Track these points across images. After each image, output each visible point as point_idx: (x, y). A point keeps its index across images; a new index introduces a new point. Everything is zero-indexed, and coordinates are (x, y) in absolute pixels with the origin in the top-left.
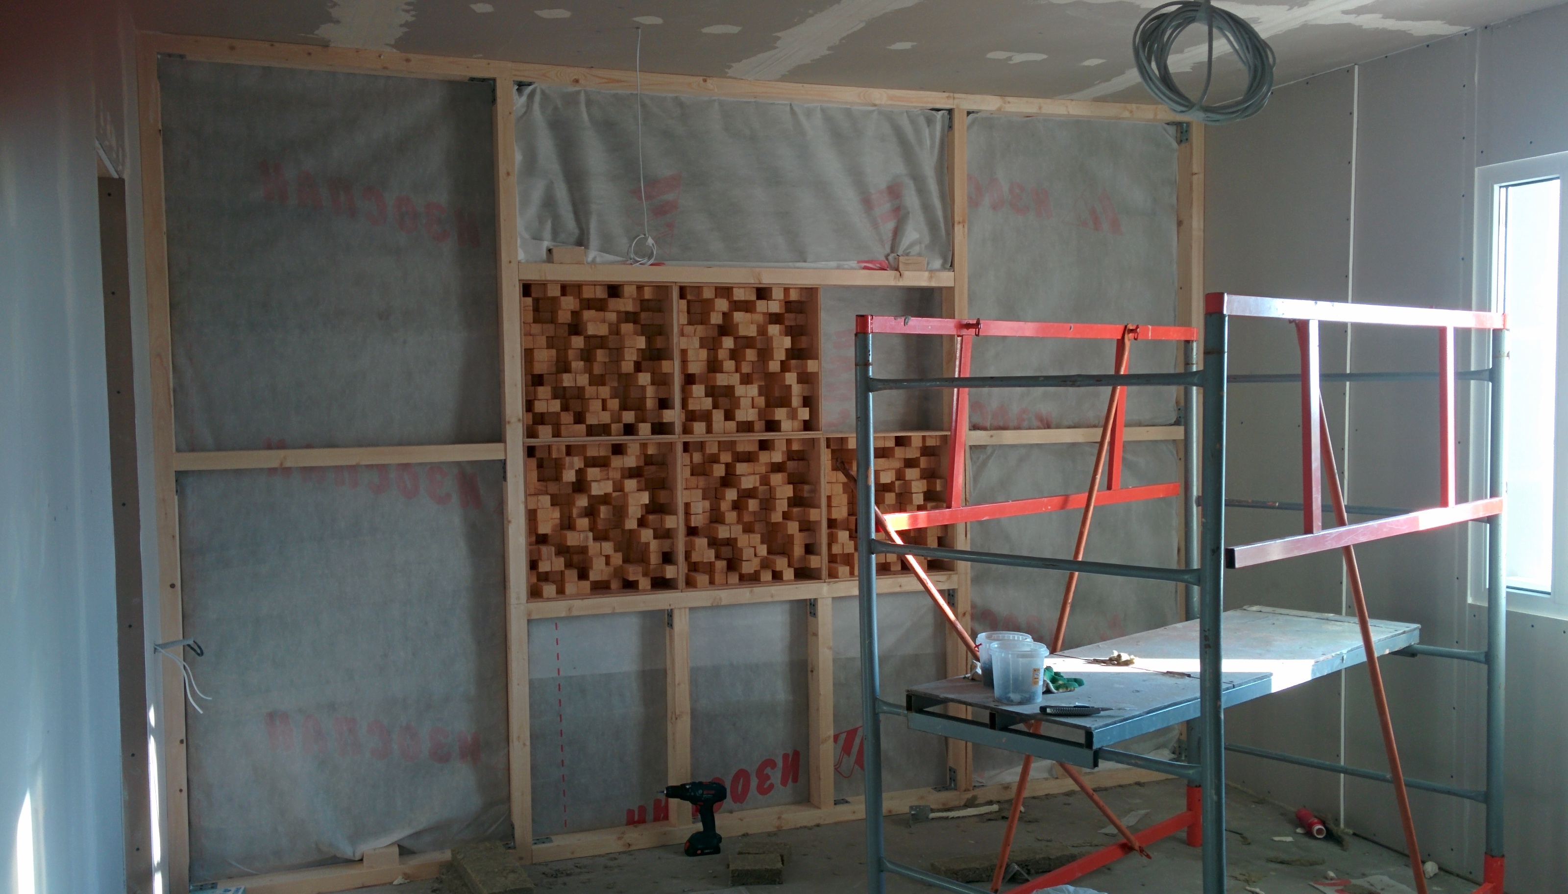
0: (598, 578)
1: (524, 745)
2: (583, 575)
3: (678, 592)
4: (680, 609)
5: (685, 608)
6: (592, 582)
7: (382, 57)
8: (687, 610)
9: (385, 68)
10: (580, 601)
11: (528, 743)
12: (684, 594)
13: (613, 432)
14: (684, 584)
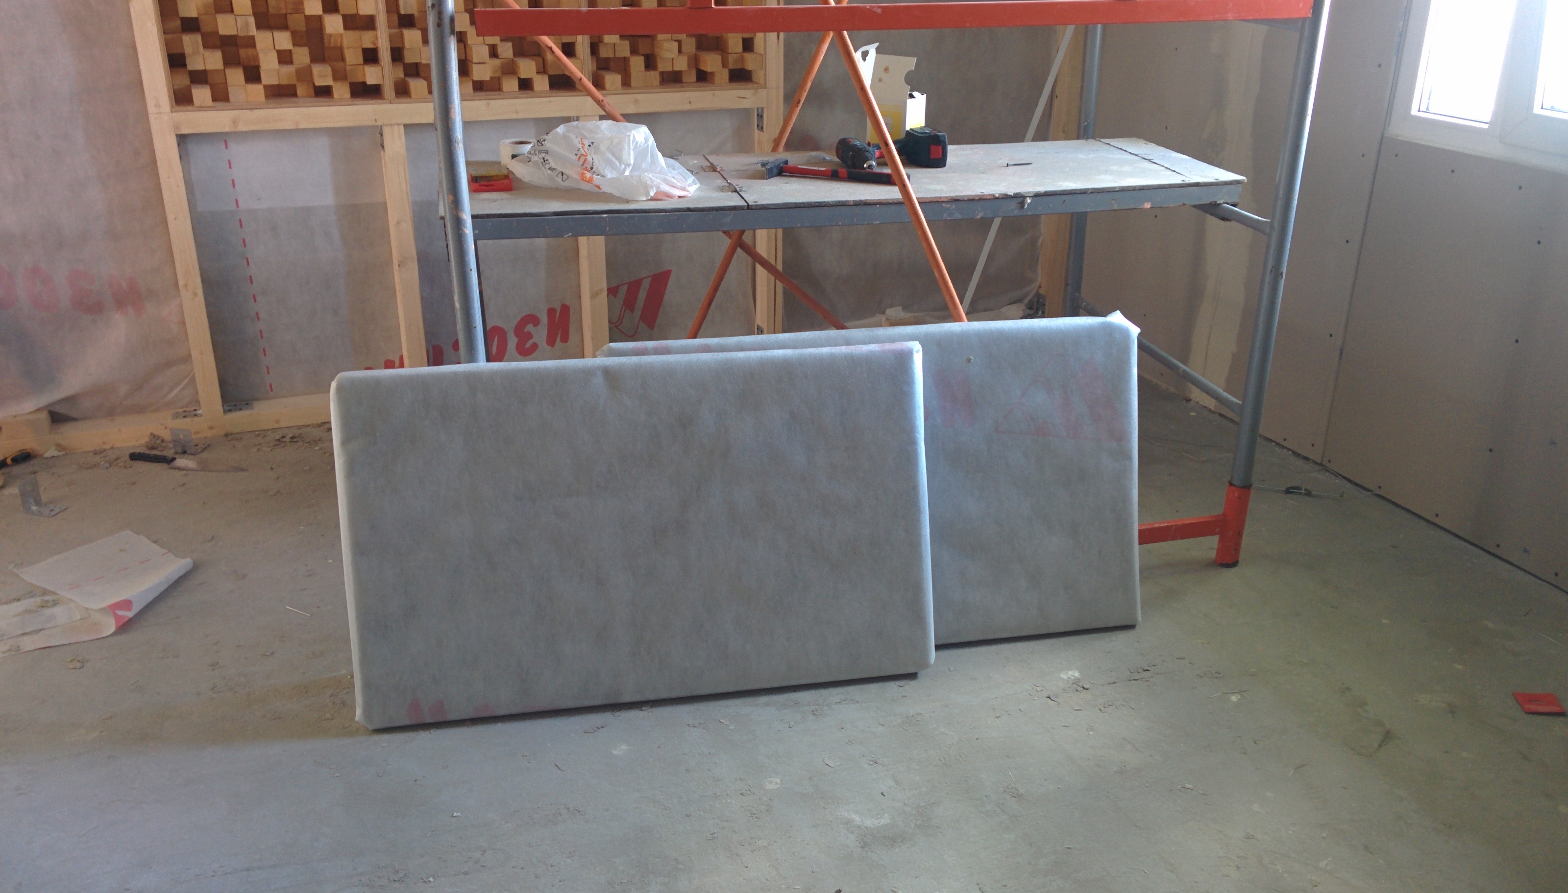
0: (275, 81)
1: (195, 294)
2: (253, 75)
3: (386, 103)
4: (391, 125)
5: (399, 124)
6: (266, 87)
8: (402, 128)
10: (248, 111)
11: (200, 292)
12: (394, 106)
14: (393, 93)
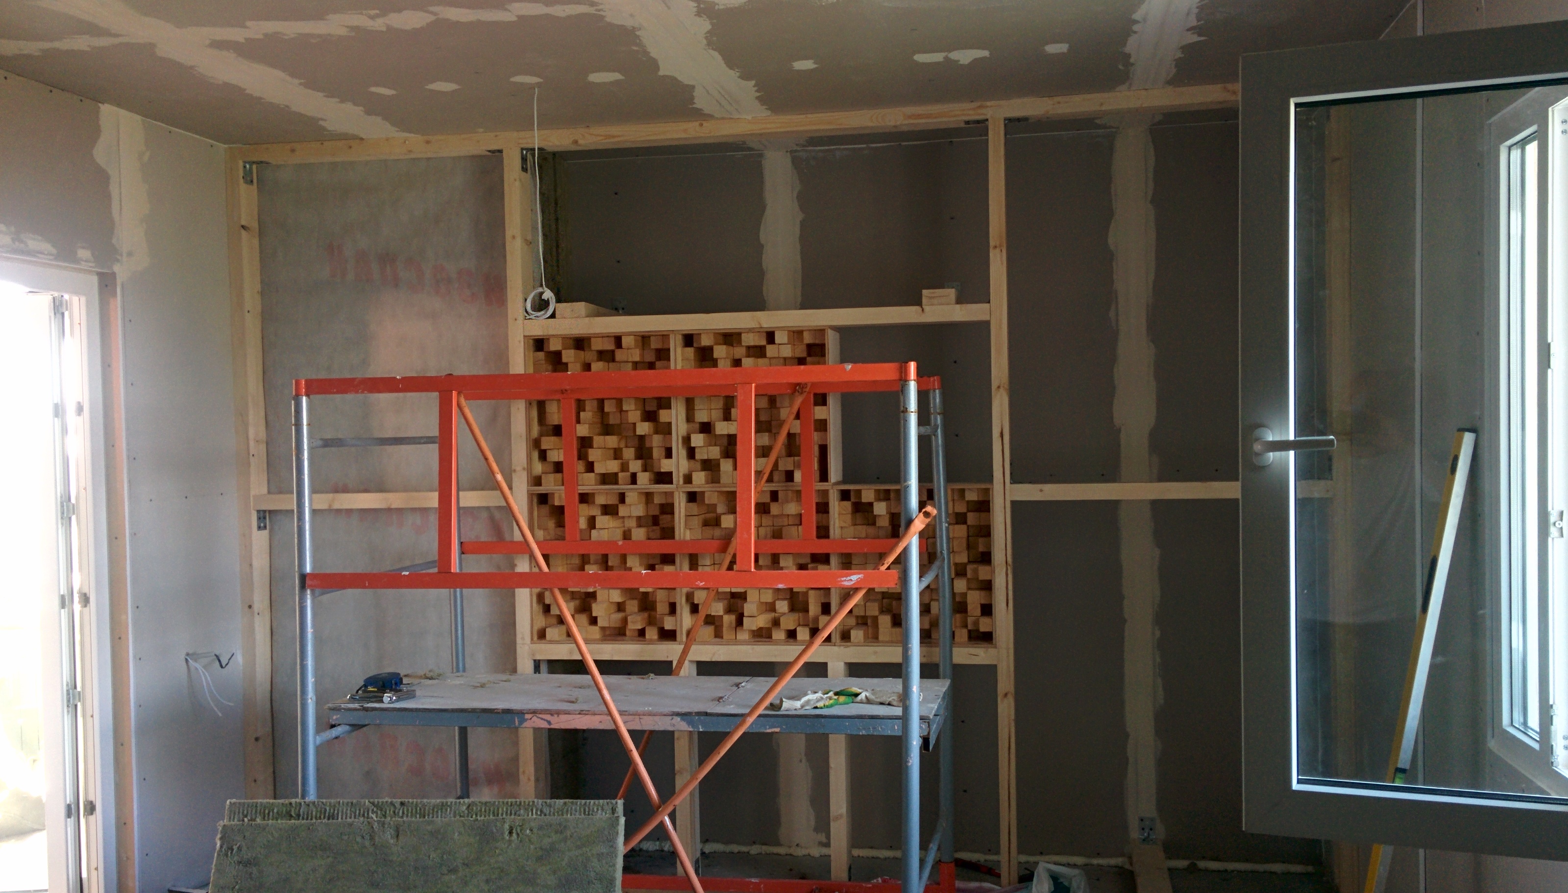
0: (607, 625)
2: (592, 620)
3: (676, 644)
7: (407, 142)
9: (410, 151)
11: (532, 778)
13: (620, 481)
